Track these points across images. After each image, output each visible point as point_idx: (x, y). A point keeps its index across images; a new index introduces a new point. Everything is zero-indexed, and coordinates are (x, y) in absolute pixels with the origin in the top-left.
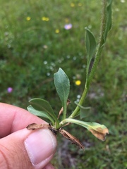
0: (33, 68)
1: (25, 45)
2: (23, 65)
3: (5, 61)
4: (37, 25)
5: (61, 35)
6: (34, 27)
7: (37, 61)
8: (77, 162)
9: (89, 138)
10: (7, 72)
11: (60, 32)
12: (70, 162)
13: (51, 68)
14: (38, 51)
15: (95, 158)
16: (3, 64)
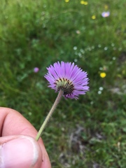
0: (62, 52)
1: (59, 27)
2: (53, 47)
3: (38, 41)
4: (75, 7)
5: (97, 22)
6: (71, 10)
7: (67, 45)
8: (86, 150)
9: (103, 131)
10: (37, 52)
11: (97, 18)
12: (79, 148)
13: (80, 55)
14: (70, 35)
15: (105, 151)
16: (35, 43)
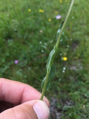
0: (32, 46)
1: (26, 29)
2: (24, 43)
3: (12, 41)
6: (33, 17)
7: (34, 41)
8: (61, 115)
9: (71, 99)
10: (13, 48)
11: (52, 20)
12: (56, 115)
13: (45, 47)
14: (35, 34)
15: (75, 114)
16: (10, 42)
